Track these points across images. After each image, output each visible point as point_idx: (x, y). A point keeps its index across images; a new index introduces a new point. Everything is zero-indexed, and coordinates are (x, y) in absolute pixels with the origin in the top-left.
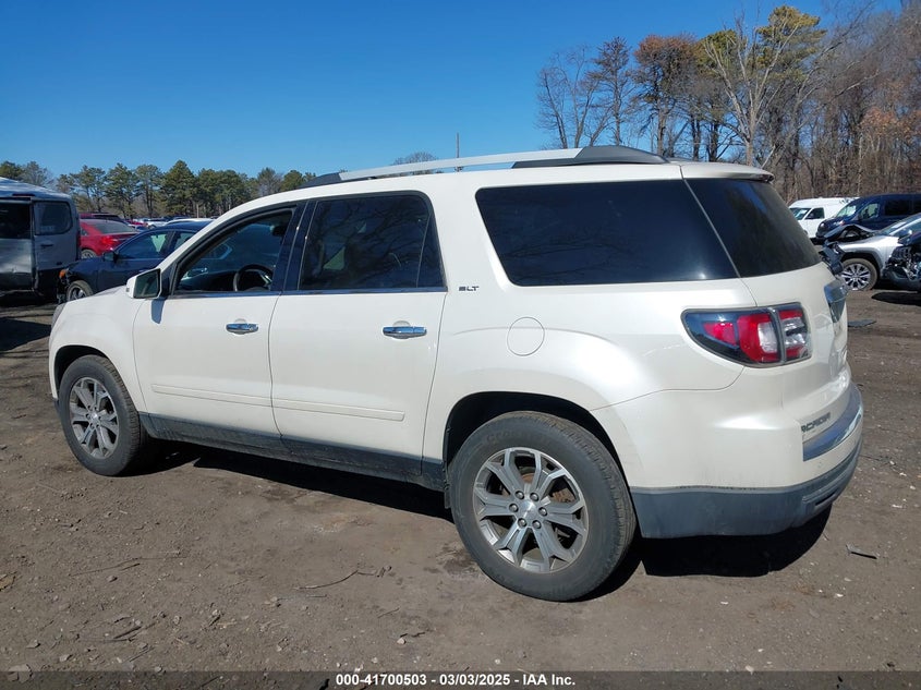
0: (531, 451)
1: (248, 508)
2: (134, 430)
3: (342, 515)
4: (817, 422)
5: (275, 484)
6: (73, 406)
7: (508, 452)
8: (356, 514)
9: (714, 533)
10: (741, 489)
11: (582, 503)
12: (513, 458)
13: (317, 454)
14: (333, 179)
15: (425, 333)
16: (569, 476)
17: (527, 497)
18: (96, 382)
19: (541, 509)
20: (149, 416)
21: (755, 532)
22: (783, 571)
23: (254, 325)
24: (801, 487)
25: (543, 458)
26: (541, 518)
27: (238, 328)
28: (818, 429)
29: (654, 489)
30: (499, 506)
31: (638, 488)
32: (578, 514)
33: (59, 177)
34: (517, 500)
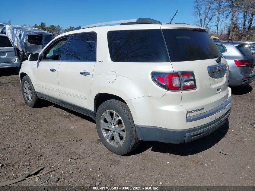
0: (113, 111)
1: (57, 119)
2: (35, 96)
3: (79, 124)
4: (197, 110)
5: (69, 113)
6: (24, 88)
7: (108, 111)
8: (84, 124)
9: (160, 141)
10: (166, 129)
11: (124, 128)
12: (109, 113)
13: (70, 106)
14: (79, 28)
15: (89, 74)
16: (121, 120)
17: (112, 124)
18: (28, 83)
19: (115, 128)
20: (38, 92)
21: (171, 142)
22: (193, 155)
23: (55, 70)
24: (185, 130)
25: (115, 113)
26: (115, 130)
27: (52, 70)
28: (197, 113)
29: (141, 126)
30: (106, 126)
31: (137, 125)
32: (124, 130)
33: (64, 29)
34: (110, 125)
